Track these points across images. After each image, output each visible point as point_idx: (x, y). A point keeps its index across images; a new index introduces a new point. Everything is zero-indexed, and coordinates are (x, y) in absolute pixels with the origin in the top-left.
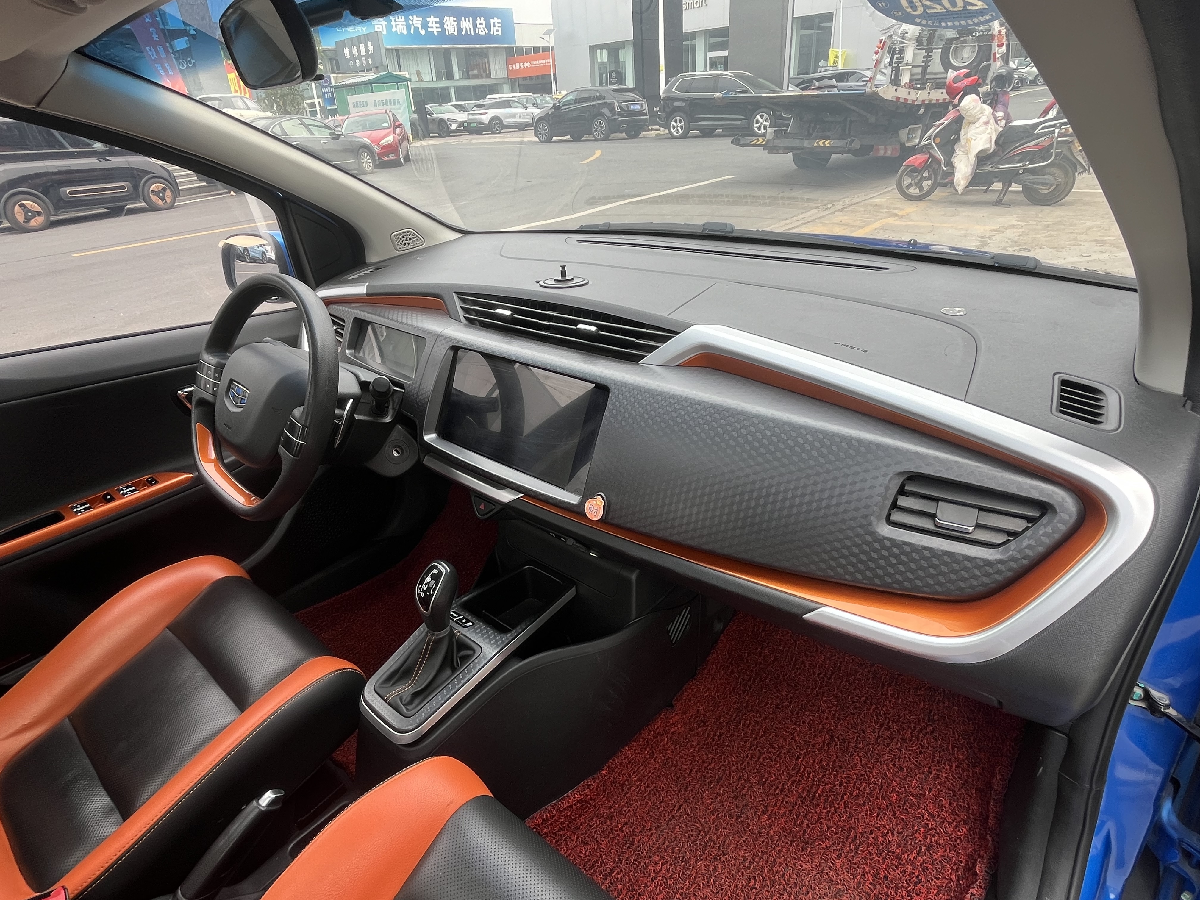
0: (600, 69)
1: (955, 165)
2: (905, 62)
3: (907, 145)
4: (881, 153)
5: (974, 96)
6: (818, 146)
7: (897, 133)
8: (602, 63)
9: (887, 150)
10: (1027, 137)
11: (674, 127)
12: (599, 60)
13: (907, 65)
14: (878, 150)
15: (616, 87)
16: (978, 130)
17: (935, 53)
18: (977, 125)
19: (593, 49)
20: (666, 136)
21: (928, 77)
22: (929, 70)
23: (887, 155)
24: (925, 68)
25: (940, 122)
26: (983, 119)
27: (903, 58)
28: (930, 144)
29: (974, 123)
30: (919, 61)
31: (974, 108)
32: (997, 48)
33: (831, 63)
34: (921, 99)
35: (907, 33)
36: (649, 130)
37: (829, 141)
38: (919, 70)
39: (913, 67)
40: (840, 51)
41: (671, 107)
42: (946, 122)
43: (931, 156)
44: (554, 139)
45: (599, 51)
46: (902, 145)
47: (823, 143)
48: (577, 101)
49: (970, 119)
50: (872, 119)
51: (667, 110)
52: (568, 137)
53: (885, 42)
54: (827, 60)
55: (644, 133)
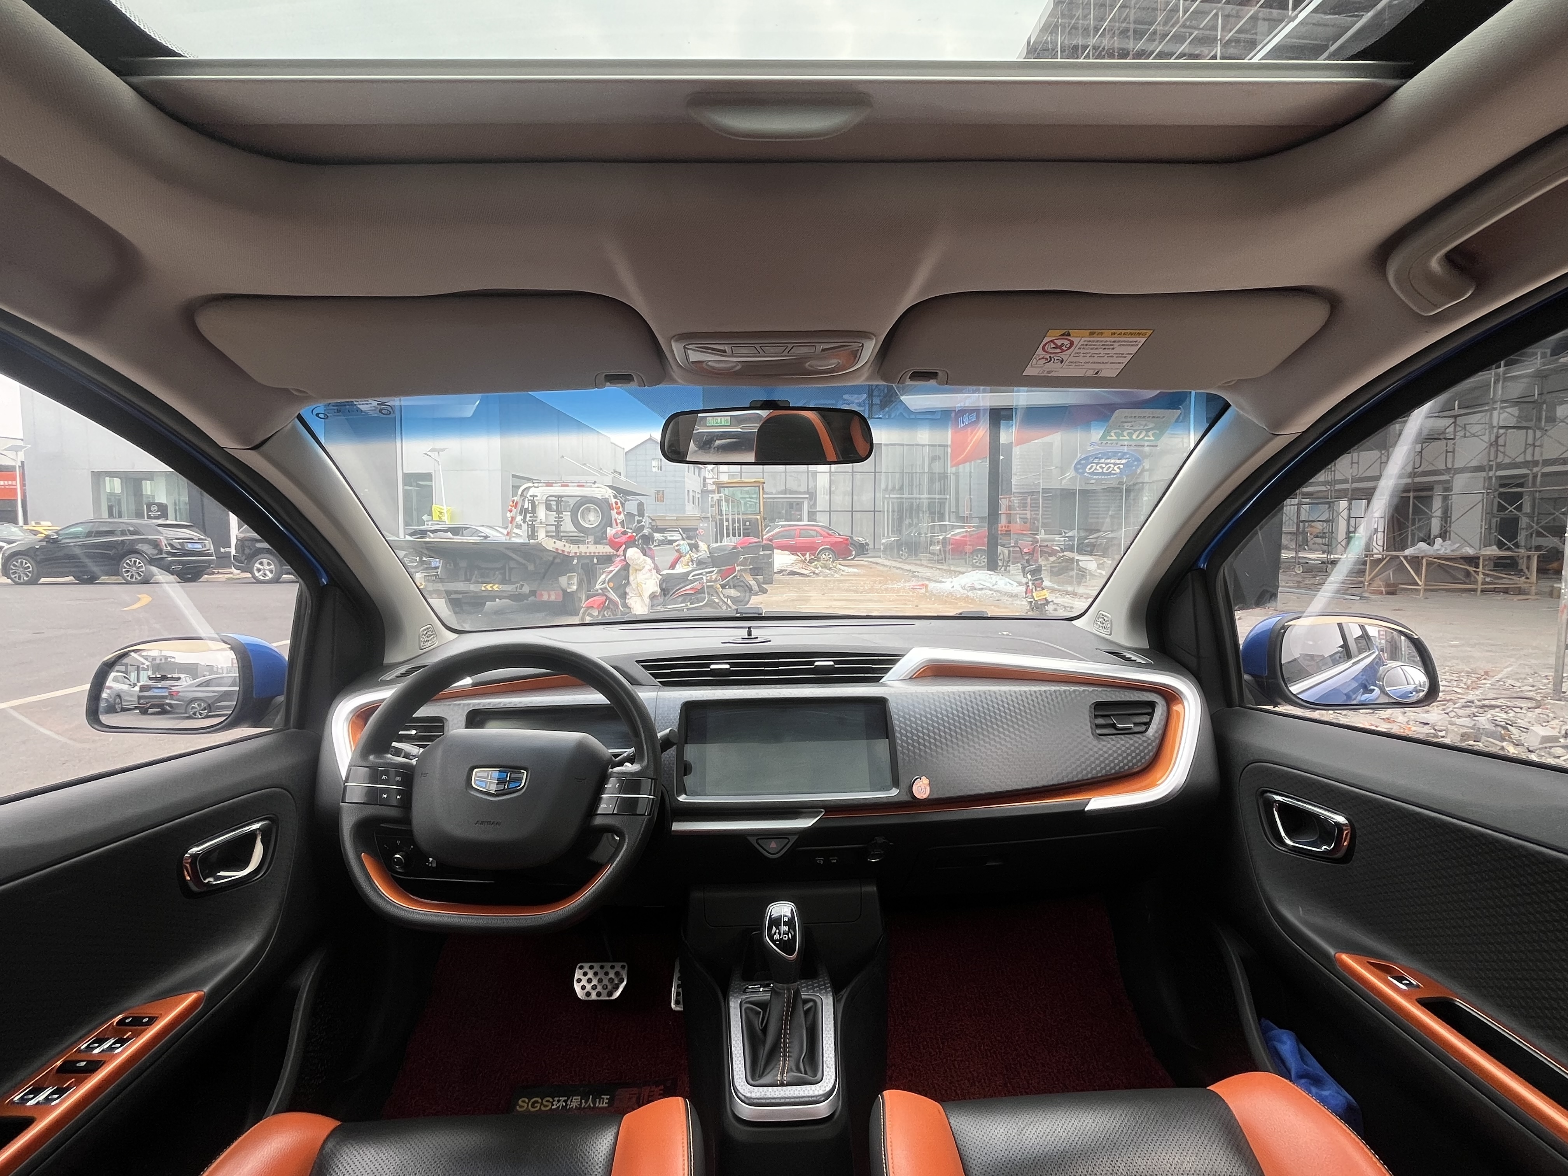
0: (109, 500)
1: (632, 606)
2: (539, 521)
3: (569, 590)
4: (545, 598)
5: (635, 549)
6: (487, 590)
7: (557, 580)
8: (112, 494)
9: (550, 596)
10: (683, 582)
11: (259, 570)
12: (108, 490)
13: (541, 523)
14: (542, 595)
15: (160, 522)
16: (646, 576)
17: (565, 515)
18: (644, 571)
19: (98, 477)
20: (246, 581)
21: (562, 534)
22: (562, 529)
23: (550, 600)
24: (558, 526)
25: (610, 569)
26: (648, 567)
27: (536, 517)
28: (606, 588)
29: (640, 570)
30: (552, 520)
31: (639, 559)
32: (617, 516)
33: (435, 518)
34: (573, 551)
35: (537, 496)
36: (214, 573)
37: (497, 586)
38: (553, 528)
39: (547, 525)
40: (445, 509)
41: (254, 549)
42: (617, 569)
43: (607, 598)
44: (43, 580)
45: (107, 479)
46: (564, 591)
47: (491, 587)
48: (89, 534)
49: (637, 567)
50: (531, 567)
51: (247, 551)
52: (70, 579)
53: (517, 502)
54: (430, 514)
55: (206, 576)
